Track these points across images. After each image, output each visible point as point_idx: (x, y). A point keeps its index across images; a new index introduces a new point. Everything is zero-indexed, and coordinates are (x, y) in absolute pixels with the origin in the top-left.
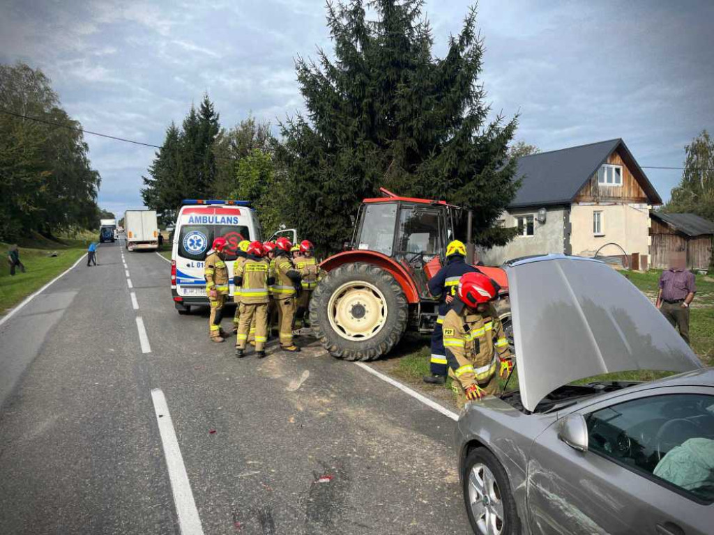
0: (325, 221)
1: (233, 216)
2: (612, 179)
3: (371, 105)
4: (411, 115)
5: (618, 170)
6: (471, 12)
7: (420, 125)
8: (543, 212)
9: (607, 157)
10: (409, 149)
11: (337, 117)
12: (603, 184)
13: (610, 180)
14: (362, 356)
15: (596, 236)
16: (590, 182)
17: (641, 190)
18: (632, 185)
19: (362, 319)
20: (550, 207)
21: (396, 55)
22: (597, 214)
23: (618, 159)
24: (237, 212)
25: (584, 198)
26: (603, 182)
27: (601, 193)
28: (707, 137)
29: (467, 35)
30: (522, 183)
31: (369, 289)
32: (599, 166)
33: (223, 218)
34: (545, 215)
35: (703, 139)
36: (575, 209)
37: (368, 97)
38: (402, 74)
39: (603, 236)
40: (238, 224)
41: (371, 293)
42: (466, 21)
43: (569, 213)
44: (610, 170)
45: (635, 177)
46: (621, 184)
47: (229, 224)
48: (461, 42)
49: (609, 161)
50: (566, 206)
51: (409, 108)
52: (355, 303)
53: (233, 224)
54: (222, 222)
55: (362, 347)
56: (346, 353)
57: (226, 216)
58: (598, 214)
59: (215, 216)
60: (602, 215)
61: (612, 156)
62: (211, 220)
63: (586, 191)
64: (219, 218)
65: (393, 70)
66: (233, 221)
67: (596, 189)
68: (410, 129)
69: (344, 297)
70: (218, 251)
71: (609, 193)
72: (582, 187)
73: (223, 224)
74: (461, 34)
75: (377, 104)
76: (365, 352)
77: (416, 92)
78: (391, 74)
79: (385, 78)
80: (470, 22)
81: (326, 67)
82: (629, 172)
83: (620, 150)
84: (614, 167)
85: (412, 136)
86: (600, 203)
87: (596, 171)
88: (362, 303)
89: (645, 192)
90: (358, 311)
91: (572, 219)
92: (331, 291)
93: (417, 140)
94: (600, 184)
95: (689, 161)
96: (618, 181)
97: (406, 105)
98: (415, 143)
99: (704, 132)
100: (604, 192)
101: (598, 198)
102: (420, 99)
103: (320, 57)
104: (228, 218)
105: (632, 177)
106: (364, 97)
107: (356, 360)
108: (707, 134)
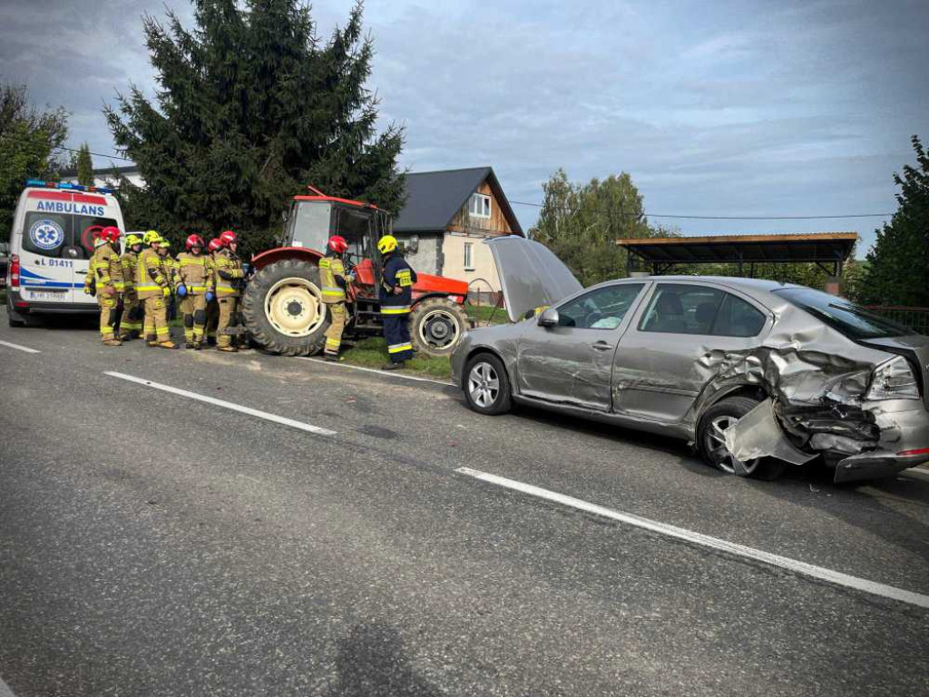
0: (186, 225)
1: (98, 206)
2: (482, 212)
3: (243, 92)
4: (295, 112)
5: (487, 201)
6: (357, 5)
7: (306, 125)
8: (415, 239)
9: (477, 186)
10: (292, 151)
11: (200, 100)
12: (474, 215)
13: (480, 212)
14: (301, 352)
15: (467, 270)
16: (462, 211)
17: (507, 224)
18: (499, 218)
19: (298, 316)
20: (424, 234)
21: (277, 39)
22: (467, 246)
23: (487, 189)
24: (102, 201)
25: (456, 227)
26: (473, 211)
27: (471, 225)
28: (564, 176)
29: (353, 30)
30: (407, 202)
31: (304, 287)
32: (470, 196)
33: (84, 207)
34: (417, 243)
35: (560, 178)
36: (448, 238)
37: (240, 83)
38: (283, 62)
39: (472, 270)
40: (104, 216)
41: (307, 292)
42: (352, 14)
43: (442, 242)
44: (480, 199)
45: (502, 210)
46: (489, 217)
47: (92, 215)
48: (346, 36)
49: (479, 191)
50: (439, 235)
51: (293, 104)
52: (291, 300)
53: (97, 215)
54: (82, 211)
55: (302, 342)
56: (285, 348)
57: (88, 206)
58: (469, 247)
59: (73, 203)
60: (472, 247)
61: (483, 185)
62: (68, 209)
63: (458, 221)
64: (79, 206)
65: (273, 55)
66: (97, 211)
67: (467, 218)
68: (293, 128)
69: (279, 294)
70: (112, 242)
71: (479, 225)
72: (454, 217)
73: (84, 214)
74: (347, 28)
75: (251, 93)
76: (304, 347)
77: (303, 86)
78: (270, 59)
79: (262, 62)
80: (356, 16)
81: (178, 35)
82: (497, 205)
83: (490, 180)
84: (484, 197)
85: (294, 135)
86: (471, 235)
87: (467, 201)
88: (298, 301)
89: (511, 228)
90: (295, 309)
91: (445, 249)
92: (268, 287)
93: (301, 141)
94: (471, 214)
95: (548, 199)
96: (487, 213)
97: (291, 100)
98: (298, 145)
99: (560, 170)
100: (474, 223)
101: (469, 229)
102: (307, 94)
103: (170, 20)
104: (91, 208)
105: (500, 211)
106: (235, 80)
107: (296, 355)
108: (564, 172)
